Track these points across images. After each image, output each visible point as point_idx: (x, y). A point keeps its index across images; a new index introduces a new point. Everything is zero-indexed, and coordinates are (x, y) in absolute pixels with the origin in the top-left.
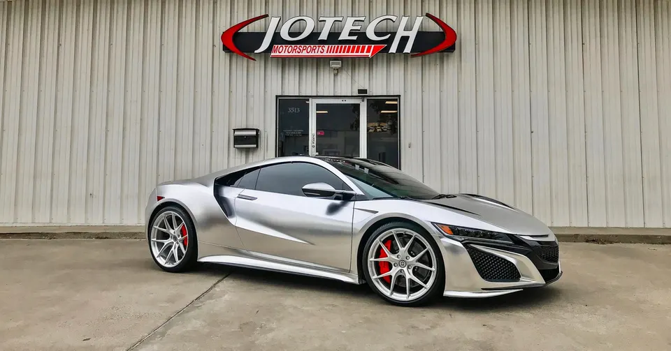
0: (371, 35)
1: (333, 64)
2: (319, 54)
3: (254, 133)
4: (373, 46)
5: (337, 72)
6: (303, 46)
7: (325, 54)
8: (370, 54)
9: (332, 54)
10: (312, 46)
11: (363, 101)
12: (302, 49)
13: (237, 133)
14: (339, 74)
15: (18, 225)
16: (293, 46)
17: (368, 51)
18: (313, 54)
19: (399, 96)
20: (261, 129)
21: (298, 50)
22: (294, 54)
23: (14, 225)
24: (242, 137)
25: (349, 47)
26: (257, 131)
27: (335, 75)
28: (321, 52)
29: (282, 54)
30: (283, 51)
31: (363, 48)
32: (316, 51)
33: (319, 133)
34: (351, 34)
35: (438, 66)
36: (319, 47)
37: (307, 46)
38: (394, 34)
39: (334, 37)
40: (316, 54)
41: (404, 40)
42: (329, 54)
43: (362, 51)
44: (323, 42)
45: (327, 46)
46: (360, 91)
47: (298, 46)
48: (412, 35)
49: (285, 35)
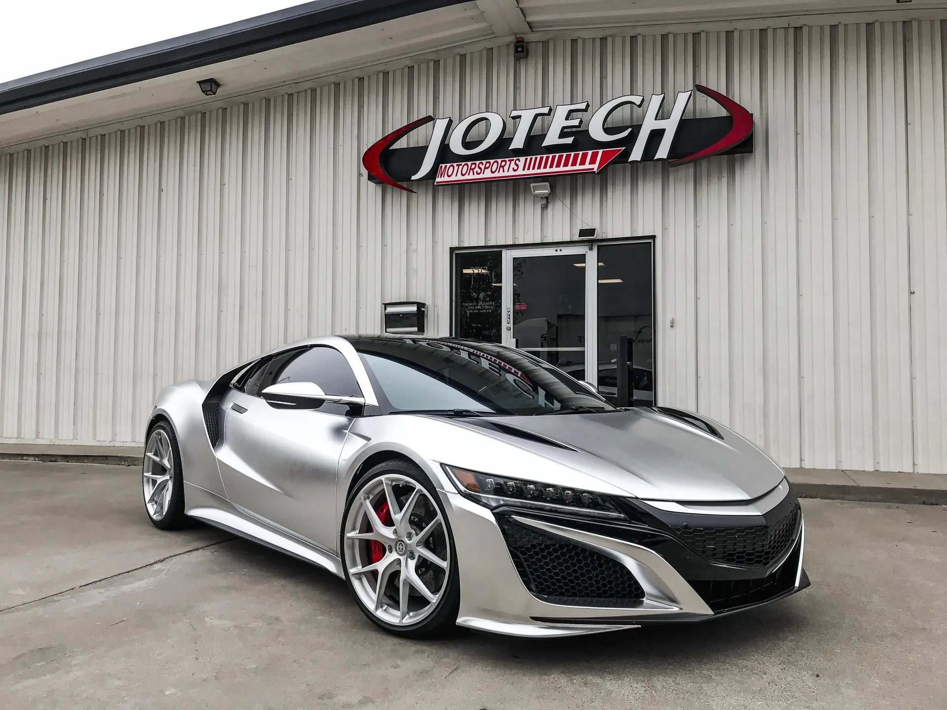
0: (597, 132)
1: (535, 188)
2: (511, 173)
3: (414, 309)
4: (601, 152)
5: (547, 201)
6: (484, 162)
7: (520, 172)
8: (595, 167)
9: (531, 171)
10: (499, 161)
11: (591, 249)
12: (483, 167)
13: (390, 310)
14: (550, 206)
15: (117, 444)
16: (469, 163)
17: (593, 162)
18: (501, 174)
19: (653, 237)
20: (428, 302)
21: (477, 169)
22: (471, 176)
23: (112, 444)
24: (397, 315)
25: (560, 157)
26: (420, 305)
27: (544, 208)
28: (514, 170)
29: (453, 178)
30: (454, 174)
31: (584, 156)
32: (506, 168)
33: (517, 307)
34: (563, 134)
35: (725, 180)
36: (510, 161)
37: (492, 161)
38: (636, 129)
39: (534, 144)
40: (506, 174)
41: (656, 136)
42: (526, 172)
43: (583, 163)
44: (518, 153)
45: (522, 159)
46: (583, 233)
47: (477, 162)
48: (670, 126)
49: (456, 146)
